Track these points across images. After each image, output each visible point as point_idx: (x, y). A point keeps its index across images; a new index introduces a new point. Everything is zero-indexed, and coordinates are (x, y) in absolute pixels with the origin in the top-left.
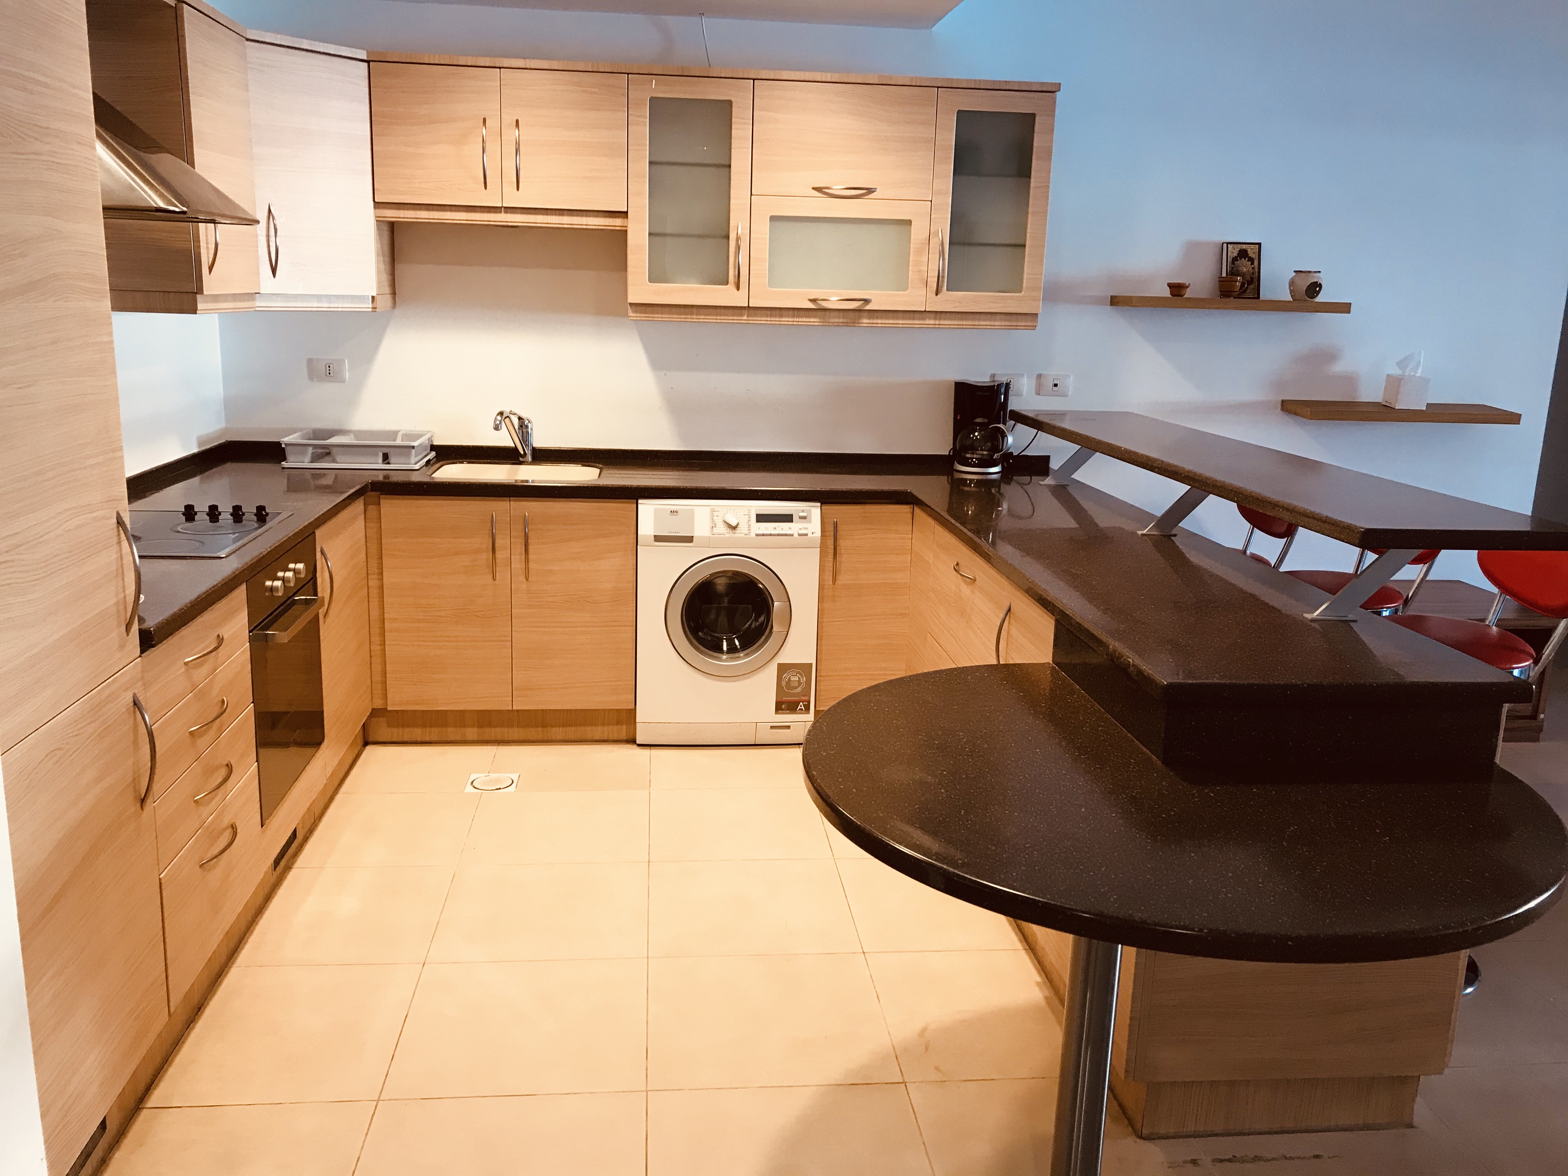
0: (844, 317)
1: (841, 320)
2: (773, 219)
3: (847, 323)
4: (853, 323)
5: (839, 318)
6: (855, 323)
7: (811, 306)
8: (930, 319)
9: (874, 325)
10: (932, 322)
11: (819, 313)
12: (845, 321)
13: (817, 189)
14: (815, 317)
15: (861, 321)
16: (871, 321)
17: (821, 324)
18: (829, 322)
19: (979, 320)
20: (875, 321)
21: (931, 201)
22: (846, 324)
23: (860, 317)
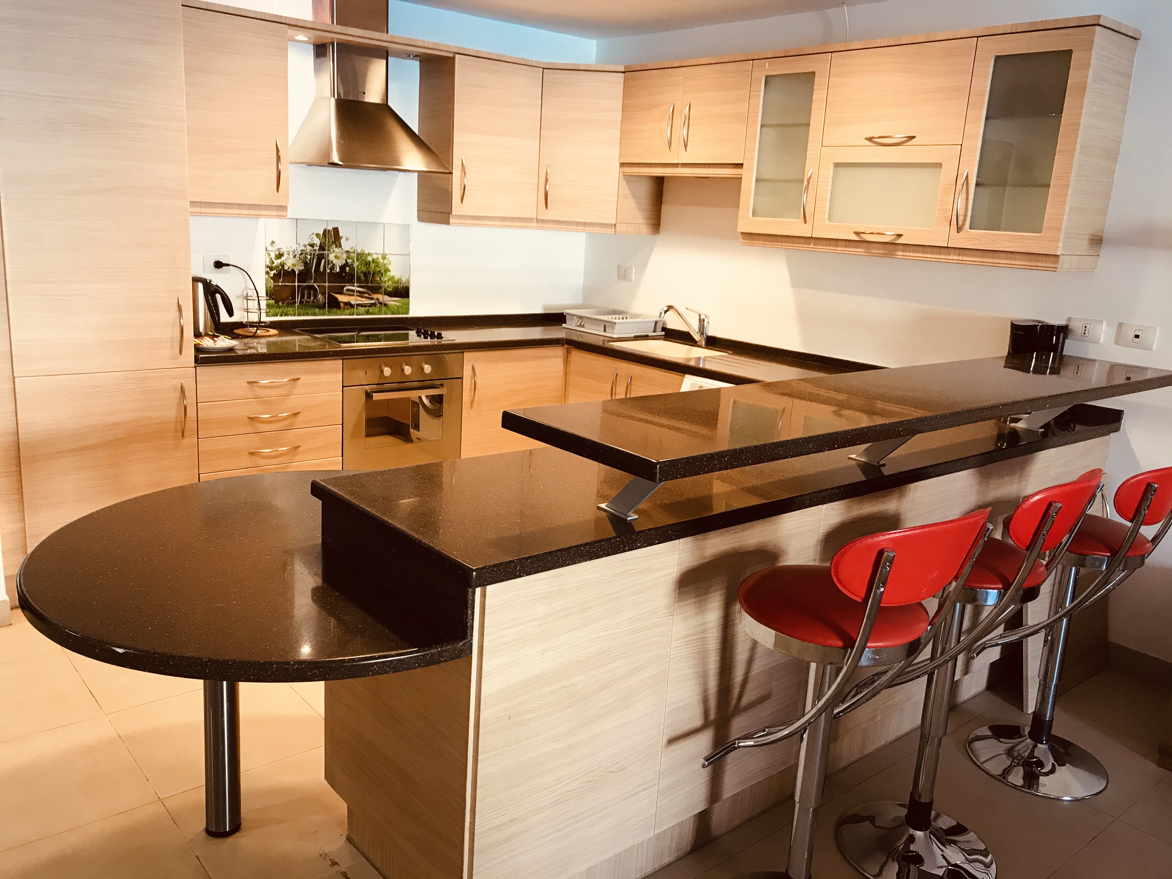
0: (883, 249)
1: (880, 252)
2: (837, 165)
3: (885, 254)
4: (890, 255)
5: (879, 249)
6: (891, 255)
7: (855, 238)
8: (954, 255)
9: (907, 257)
10: (956, 257)
11: (864, 244)
12: (883, 252)
13: (870, 139)
14: (861, 248)
15: (896, 254)
16: (904, 254)
17: (866, 254)
18: (872, 253)
19: (999, 258)
20: (908, 254)
21: (961, 145)
22: (884, 256)
23: (895, 251)
